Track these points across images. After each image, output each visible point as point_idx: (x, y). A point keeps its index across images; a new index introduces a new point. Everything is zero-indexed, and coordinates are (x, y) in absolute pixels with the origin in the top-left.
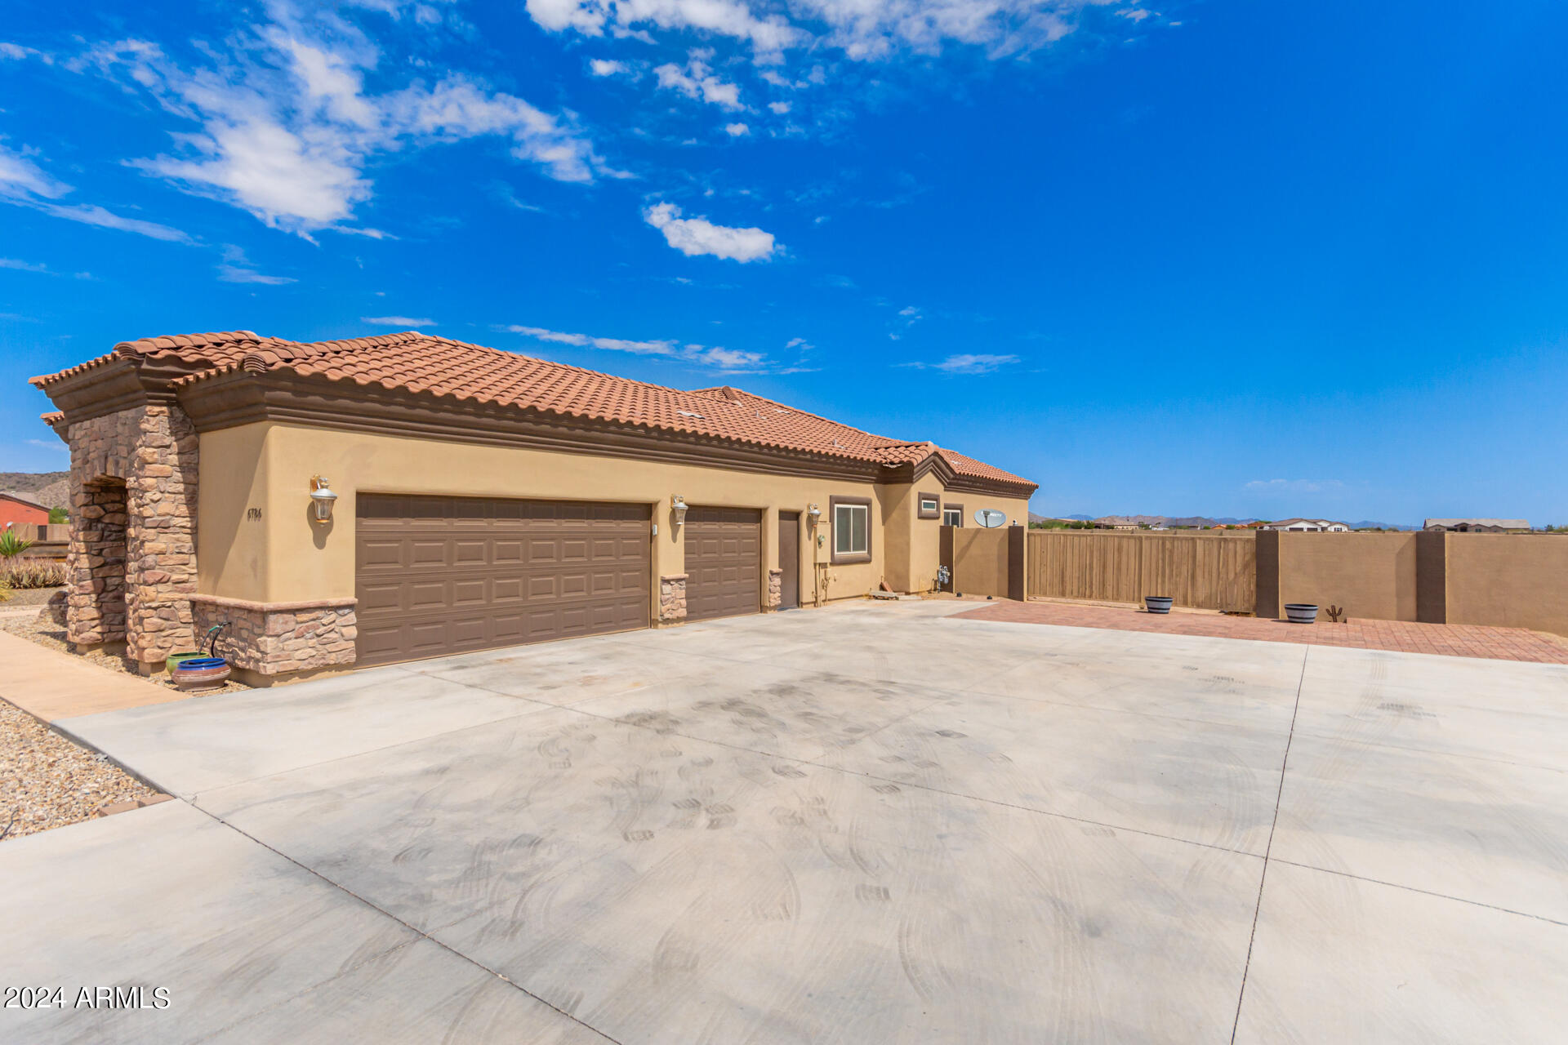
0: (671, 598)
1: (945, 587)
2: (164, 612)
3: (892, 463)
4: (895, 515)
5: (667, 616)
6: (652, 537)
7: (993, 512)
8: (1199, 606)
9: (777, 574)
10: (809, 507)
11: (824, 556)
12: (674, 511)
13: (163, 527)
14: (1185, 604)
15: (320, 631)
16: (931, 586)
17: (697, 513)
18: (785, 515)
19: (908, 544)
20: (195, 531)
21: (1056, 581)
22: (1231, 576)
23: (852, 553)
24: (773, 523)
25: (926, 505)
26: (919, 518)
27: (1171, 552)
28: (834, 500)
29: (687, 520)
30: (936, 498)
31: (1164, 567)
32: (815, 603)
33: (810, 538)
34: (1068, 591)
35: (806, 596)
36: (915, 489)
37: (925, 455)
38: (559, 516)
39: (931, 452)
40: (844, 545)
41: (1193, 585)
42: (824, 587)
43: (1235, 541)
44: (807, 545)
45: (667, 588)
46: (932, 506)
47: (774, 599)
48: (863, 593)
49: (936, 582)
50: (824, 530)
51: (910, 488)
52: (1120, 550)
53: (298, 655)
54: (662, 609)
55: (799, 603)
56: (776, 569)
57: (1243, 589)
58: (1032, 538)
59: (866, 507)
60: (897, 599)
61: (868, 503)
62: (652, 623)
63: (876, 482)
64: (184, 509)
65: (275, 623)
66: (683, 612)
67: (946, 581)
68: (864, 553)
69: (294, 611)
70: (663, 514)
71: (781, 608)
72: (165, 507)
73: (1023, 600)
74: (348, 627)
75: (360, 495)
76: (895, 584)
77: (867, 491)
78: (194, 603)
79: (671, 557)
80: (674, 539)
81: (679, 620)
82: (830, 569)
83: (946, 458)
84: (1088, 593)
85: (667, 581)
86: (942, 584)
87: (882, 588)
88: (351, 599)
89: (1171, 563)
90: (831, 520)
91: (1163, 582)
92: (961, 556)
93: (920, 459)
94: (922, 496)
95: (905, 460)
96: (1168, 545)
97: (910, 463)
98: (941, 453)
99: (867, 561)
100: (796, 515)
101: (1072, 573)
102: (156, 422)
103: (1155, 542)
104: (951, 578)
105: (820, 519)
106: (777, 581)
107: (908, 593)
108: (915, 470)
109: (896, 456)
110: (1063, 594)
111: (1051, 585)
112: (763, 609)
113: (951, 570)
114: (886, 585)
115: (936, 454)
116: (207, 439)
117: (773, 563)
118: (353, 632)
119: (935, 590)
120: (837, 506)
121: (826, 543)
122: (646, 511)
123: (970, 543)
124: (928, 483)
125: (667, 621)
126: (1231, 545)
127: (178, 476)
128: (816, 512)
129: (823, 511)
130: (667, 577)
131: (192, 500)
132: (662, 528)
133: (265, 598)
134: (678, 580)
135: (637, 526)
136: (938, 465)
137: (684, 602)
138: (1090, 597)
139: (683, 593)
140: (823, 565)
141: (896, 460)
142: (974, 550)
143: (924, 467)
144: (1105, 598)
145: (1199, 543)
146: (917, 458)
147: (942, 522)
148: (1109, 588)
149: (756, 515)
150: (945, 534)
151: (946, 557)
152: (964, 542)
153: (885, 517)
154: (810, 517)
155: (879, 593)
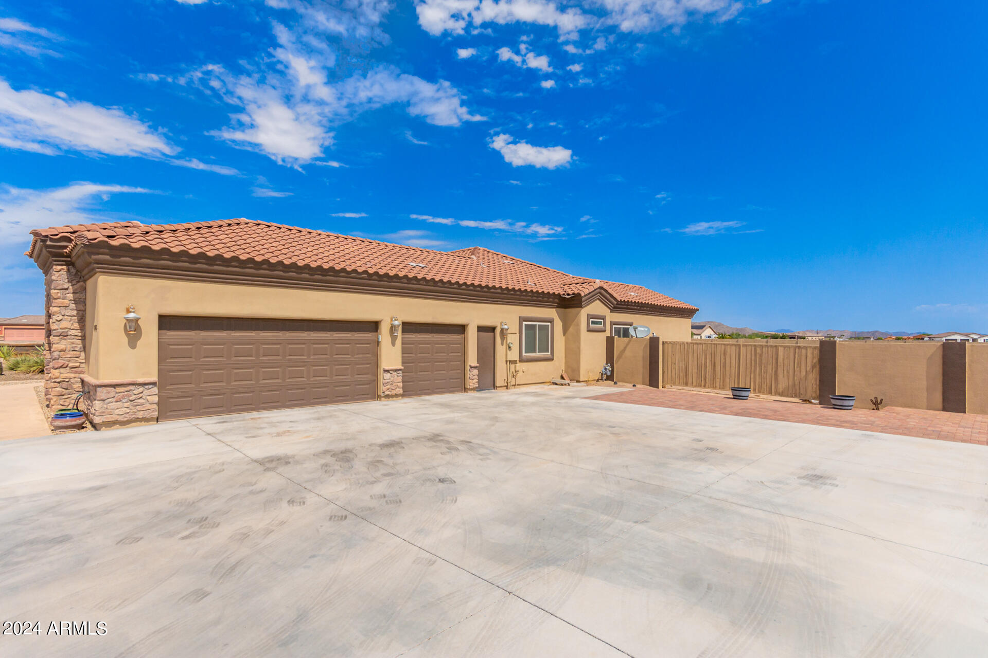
0: (390, 381)
1: (610, 378)
2: (64, 385)
3: (568, 295)
4: (571, 329)
5: (387, 393)
6: (377, 343)
7: (641, 327)
8: (780, 395)
9: (475, 367)
10: (501, 323)
11: (514, 355)
12: (392, 326)
13: (63, 336)
14: (770, 393)
15: (133, 397)
16: (598, 376)
17: (408, 327)
18: (481, 329)
19: (579, 348)
20: (82, 338)
21: (682, 374)
22: (803, 373)
23: (537, 354)
24: (472, 335)
25: (593, 323)
26: (587, 331)
27: (761, 355)
28: (522, 319)
29: (403, 332)
30: (604, 318)
31: (755, 367)
32: (507, 387)
33: (502, 344)
34: (690, 381)
35: (500, 382)
36: (584, 313)
37: (592, 289)
38: (309, 329)
39: (596, 286)
40: (531, 348)
41: (776, 379)
42: (514, 376)
43: (806, 348)
44: (500, 348)
45: (387, 376)
46: (600, 323)
47: (473, 383)
48: (548, 380)
49: (602, 374)
50: (513, 340)
51: (581, 310)
52: (725, 354)
53: (117, 412)
54: (383, 389)
55: (494, 387)
56: (475, 364)
57: (812, 382)
58: (666, 345)
59: (549, 324)
60: (569, 385)
61: (551, 321)
62: (378, 397)
63: (557, 307)
64: (76, 325)
65: (101, 393)
66: (401, 391)
67: (609, 373)
68: (548, 354)
69: (115, 386)
70: (384, 329)
71: (480, 389)
72: (64, 324)
73: (658, 388)
74: (152, 396)
75: (161, 317)
76: (572, 375)
77: (551, 313)
78: (82, 380)
79: (391, 356)
80: (393, 344)
81: (397, 396)
82: (518, 365)
83: (610, 291)
84: (703, 384)
85: (388, 371)
86: (607, 376)
87: (562, 378)
88: (154, 378)
89: (761, 364)
90: (520, 332)
91: (755, 377)
92: (619, 357)
93: (587, 292)
94: (590, 317)
95: (576, 292)
96: (758, 350)
97: (579, 294)
98: (605, 287)
99: (550, 360)
100: (493, 329)
101: (692, 370)
102: (61, 275)
103: (749, 348)
104: (612, 371)
105: (509, 331)
106: (476, 372)
107: (578, 381)
108: (583, 299)
109: (571, 289)
110: (686, 384)
111: (679, 378)
112: (466, 390)
113: (612, 367)
114: (564, 376)
115: (601, 288)
116: (90, 281)
117: (472, 359)
118: (156, 399)
119: (602, 379)
120: (524, 323)
121: (516, 347)
122: (374, 326)
123: (625, 348)
124: (597, 308)
125: (388, 396)
126: (803, 351)
127: (73, 306)
128: (506, 327)
129: (513, 326)
130: (387, 368)
131: (80, 319)
132: (384, 337)
133: (97, 378)
134: (396, 370)
135: (368, 336)
136: (602, 295)
137: (401, 385)
138: (705, 386)
139: (400, 379)
140: (515, 362)
141: (571, 293)
142: (628, 353)
143: (591, 297)
144: (715, 387)
145: (781, 350)
146: (584, 291)
147: (608, 334)
148: (718, 381)
149: (461, 329)
150: (610, 342)
151: (610, 359)
152: (622, 348)
153: (565, 331)
154: (502, 330)
155: (559, 381)
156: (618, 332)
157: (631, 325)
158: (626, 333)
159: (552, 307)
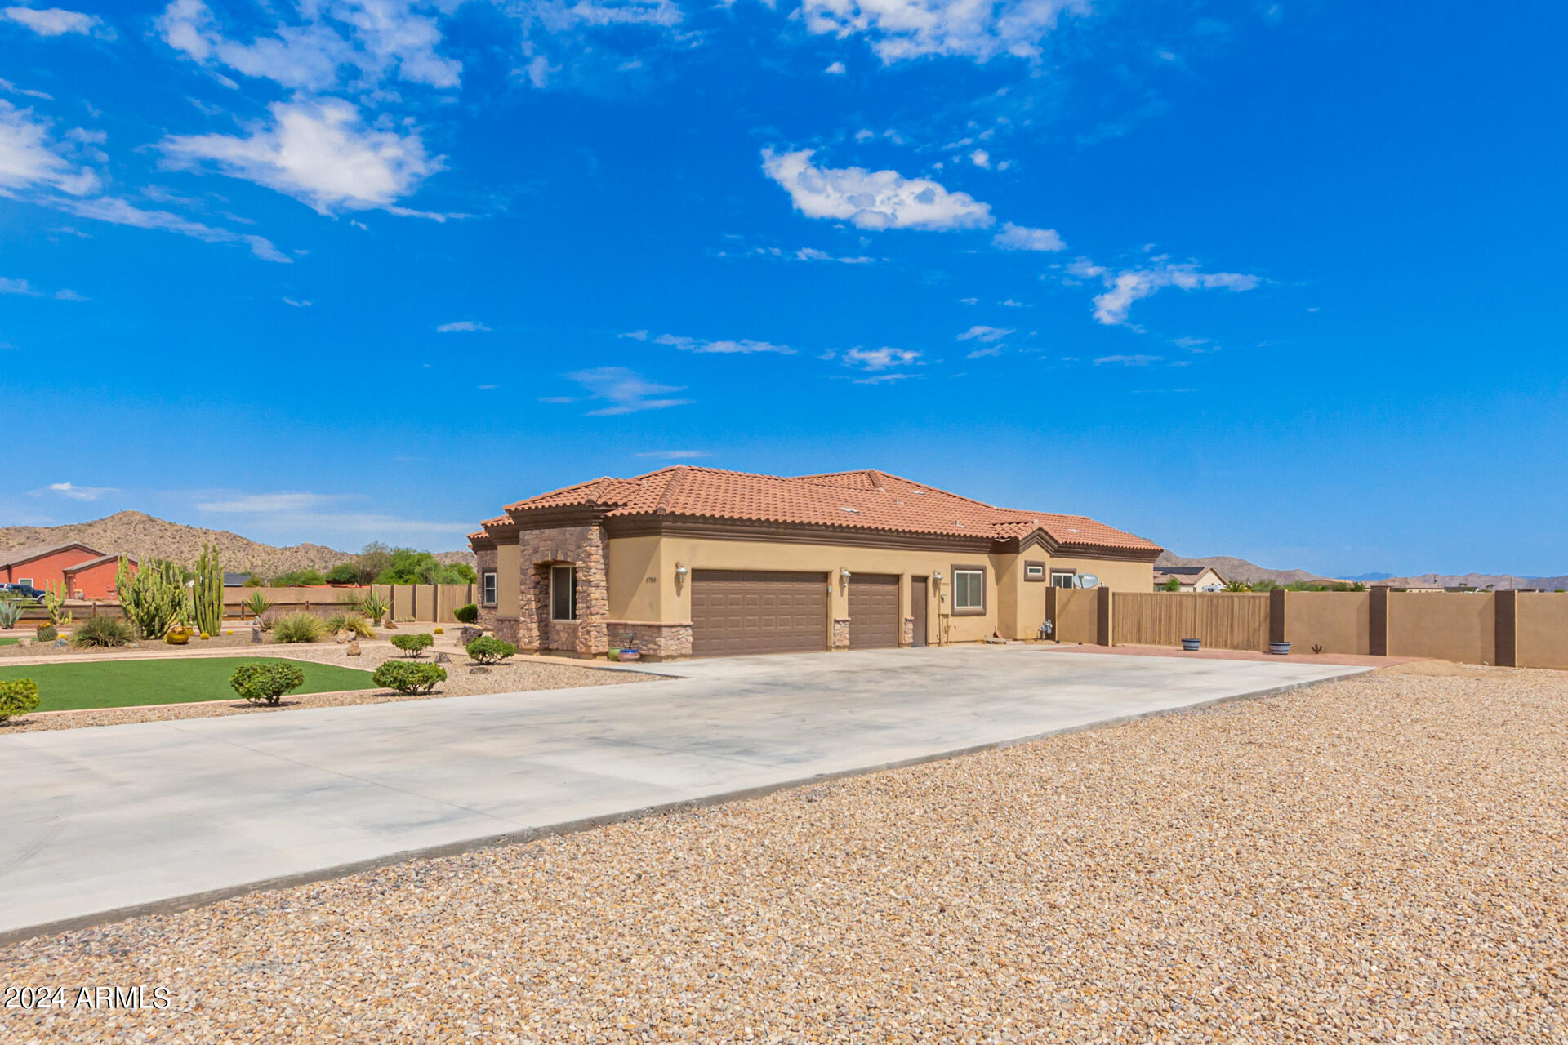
0: (840, 633)
1: (1050, 636)
2: (598, 629)
3: (1003, 538)
4: (1006, 578)
5: (837, 644)
6: (828, 593)
7: (1087, 575)
8: (1236, 648)
9: (910, 621)
10: (934, 573)
11: (946, 608)
12: (842, 577)
13: (597, 586)
14: (1226, 646)
15: (679, 637)
16: (1036, 634)
17: (857, 578)
18: (915, 579)
19: (1016, 601)
20: (608, 589)
21: (1135, 630)
22: (1257, 624)
23: (969, 608)
24: (907, 585)
25: (1031, 571)
26: (1026, 580)
27: (1217, 607)
28: (954, 567)
29: (850, 582)
30: (1042, 565)
31: (1211, 621)
32: (939, 643)
33: (935, 596)
34: (1143, 639)
35: (932, 638)
36: (1021, 558)
37: (1030, 531)
39: (1035, 528)
40: (962, 601)
41: (1232, 632)
42: (946, 632)
43: (1259, 598)
44: (933, 601)
45: (837, 626)
46: (1039, 571)
47: (908, 638)
48: (980, 639)
49: (1041, 632)
50: (946, 590)
51: (1016, 558)
54: (834, 640)
55: (927, 643)
56: (910, 617)
58: (1117, 597)
59: (981, 572)
60: (1005, 643)
61: (983, 569)
62: (828, 648)
63: (990, 552)
64: (604, 578)
65: (664, 632)
66: (847, 643)
67: (1049, 631)
68: (980, 608)
69: (670, 627)
70: (835, 579)
71: (913, 645)
72: (598, 577)
73: (1107, 645)
74: (688, 635)
75: (694, 570)
76: (1006, 632)
77: (983, 559)
78: (608, 625)
79: (840, 607)
80: (842, 595)
81: (844, 647)
82: (951, 619)
83: (1050, 533)
84: (1157, 639)
85: (837, 622)
86: (1047, 634)
87: (995, 635)
88: (690, 622)
89: (1217, 617)
90: (952, 582)
91: (1211, 632)
92: (1062, 612)
93: (1025, 535)
94: (1027, 563)
95: (1013, 535)
96: (1215, 601)
97: (1016, 538)
98: (1044, 528)
99: (983, 614)
100: (925, 579)
101: (1146, 625)
102: (595, 533)
103: (1205, 599)
104: (1053, 629)
105: (943, 581)
106: (910, 625)
107: (1015, 640)
108: (1021, 543)
109: (1007, 532)
110: (1139, 641)
111: (1131, 634)
112: (900, 645)
113: (1053, 624)
114: (998, 634)
115: (1040, 529)
116: (615, 543)
117: (907, 612)
118: (691, 639)
119: (1041, 638)
120: (956, 572)
121: (948, 599)
122: (825, 577)
123: (1069, 600)
124: (1035, 552)
125: (837, 647)
126: (1257, 601)
127: (602, 561)
128: (939, 576)
129: (945, 575)
130: (838, 619)
131: (607, 574)
132: (834, 586)
133: (659, 620)
134: (844, 622)
135: (818, 586)
136: (1043, 538)
137: (848, 636)
138: (1159, 643)
139: (847, 630)
140: (947, 616)
141: (1006, 536)
142: (1072, 607)
143: (1030, 540)
144: (1170, 643)
145: (1236, 600)
146: (1022, 533)
147: (1047, 584)
148: (1173, 636)
149: (896, 579)
150: (1050, 594)
151: (1050, 613)
152: (1065, 600)
153: (998, 580)
154: (935, 581)
155: (993, 639)
156: (1057, 581)
157: (1074, 572)
158: (1068, 583)
159: (985, 552)
